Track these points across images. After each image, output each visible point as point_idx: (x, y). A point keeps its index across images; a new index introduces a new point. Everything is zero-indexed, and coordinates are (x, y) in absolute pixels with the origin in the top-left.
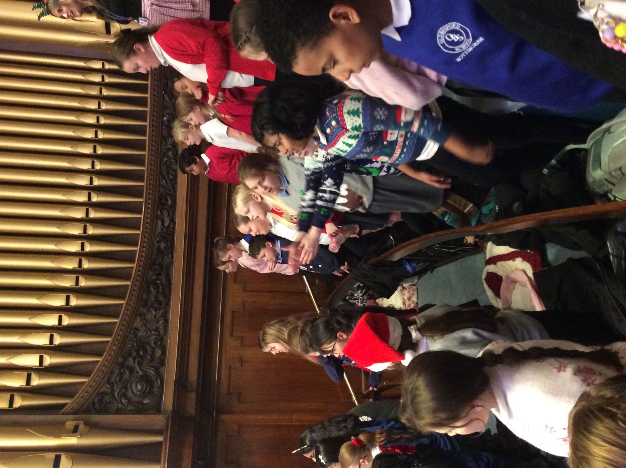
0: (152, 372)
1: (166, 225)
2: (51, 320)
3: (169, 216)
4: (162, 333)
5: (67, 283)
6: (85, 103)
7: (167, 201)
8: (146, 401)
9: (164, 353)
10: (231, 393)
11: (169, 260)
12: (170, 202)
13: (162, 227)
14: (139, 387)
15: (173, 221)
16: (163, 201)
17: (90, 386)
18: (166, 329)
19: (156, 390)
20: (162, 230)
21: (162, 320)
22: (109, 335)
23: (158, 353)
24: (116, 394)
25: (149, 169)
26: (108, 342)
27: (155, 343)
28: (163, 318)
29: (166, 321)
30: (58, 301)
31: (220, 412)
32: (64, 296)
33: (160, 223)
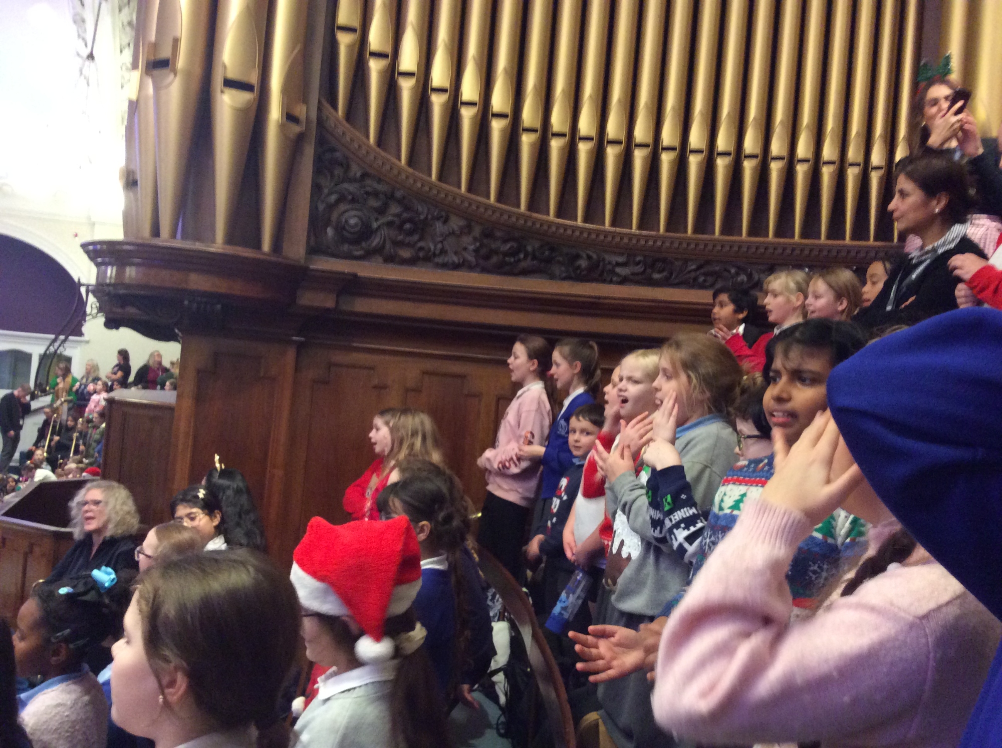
0: (376, 241)
1: (618, 270)
2: (469, 89)
3: (633, 274)
4: (437, 260)
5: (529, 114)
6: (832, 139)
7: (660, 272)
8: (330, 231)
9: (404, 262)
10: (330, 367)
11: (557, 272)
12: (656, 276)
13: (614, 263)
14: (352, 221)
15: (624, 281)
16: (659, 265)
17: (360, 146)
18: (445, 266)
19: (346, 247)
20: (610, 263)
21: (459, 260)
22: (440, 177)
23: (406, 254)
24: (346, 185)
25: (715, 243)
26: (430, 175)
27: (421, 249)
28: (461, 262)
29: (456, 267)
30: (499, 100)
31: (300, 347)
32: (508, 110)
33: (621, 259)
